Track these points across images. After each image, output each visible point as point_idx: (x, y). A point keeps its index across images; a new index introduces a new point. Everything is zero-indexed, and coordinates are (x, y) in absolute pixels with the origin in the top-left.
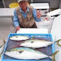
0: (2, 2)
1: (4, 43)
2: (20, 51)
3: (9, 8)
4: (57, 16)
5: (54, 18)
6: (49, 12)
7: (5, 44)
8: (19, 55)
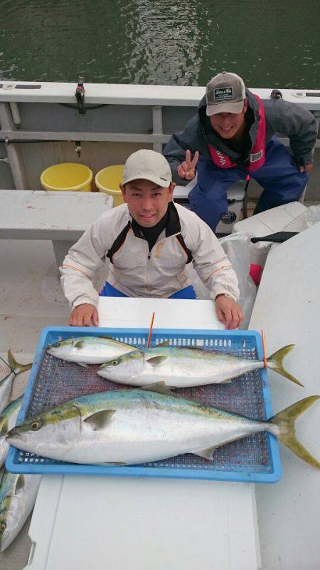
0: (5, 160)
1: (12, 371)
2: (97, 411)
3: (42, 188)
4: (280, 237)
5: (270, 246)
6: (245, 217)
7: (12, 375)
8: (94, 437)
